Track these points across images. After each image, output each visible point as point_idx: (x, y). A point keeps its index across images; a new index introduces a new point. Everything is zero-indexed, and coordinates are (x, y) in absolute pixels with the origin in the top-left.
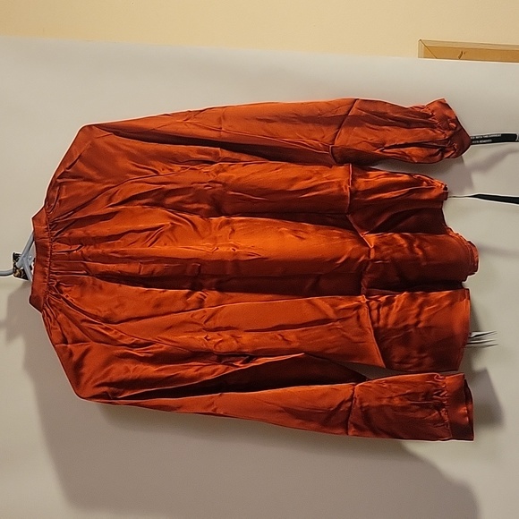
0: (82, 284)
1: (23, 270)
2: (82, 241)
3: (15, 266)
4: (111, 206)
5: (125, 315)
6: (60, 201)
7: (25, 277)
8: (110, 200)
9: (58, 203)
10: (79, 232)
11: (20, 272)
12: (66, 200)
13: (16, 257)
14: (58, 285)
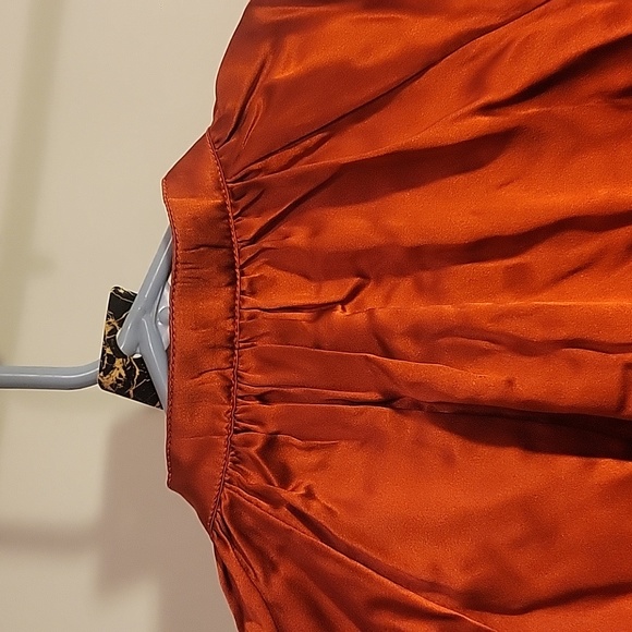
0: (370, 439)
1: (140, 361)
2: (364, 267)
3: (110, 341)
4: (487, 109)
5: (548, 580)
6: (270, 91)
7: (147, 394)
8: (477, 83)
9: (258, 101)
10: (349, 225)
11: (130, 372)
12: (295, 87)
13: (120, 304)
14: (271, 444)
